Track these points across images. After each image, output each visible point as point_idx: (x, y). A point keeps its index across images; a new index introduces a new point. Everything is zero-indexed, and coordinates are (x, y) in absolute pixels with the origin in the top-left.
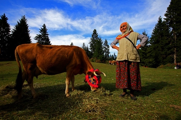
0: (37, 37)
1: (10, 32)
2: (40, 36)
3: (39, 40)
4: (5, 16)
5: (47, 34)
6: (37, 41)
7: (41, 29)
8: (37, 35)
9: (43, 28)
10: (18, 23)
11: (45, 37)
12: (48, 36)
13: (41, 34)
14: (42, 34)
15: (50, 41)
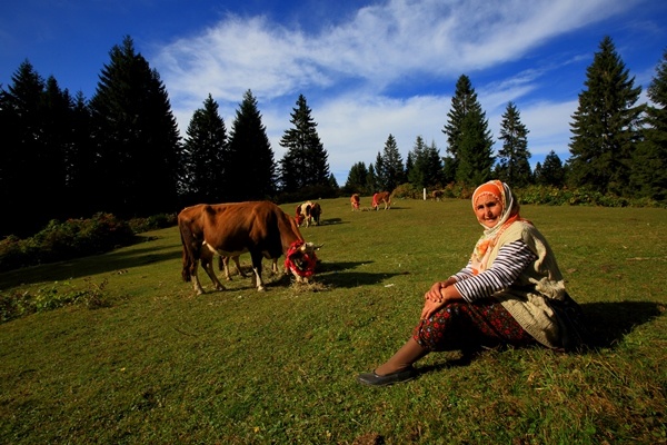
0: (286, 137)
1: (226, 137)
2: (293, 132)
3: (293, 145)
4: (211, 100)
5: (313, 125)
6: (287, 150)
7: (294, 113)
8: (287, 132)
9: (298, 107)
10: (238, 113)
11: (307, 133)
12: (314, 130)
13: (295, 128)
14: (298, 127)
15: (321, 142)
